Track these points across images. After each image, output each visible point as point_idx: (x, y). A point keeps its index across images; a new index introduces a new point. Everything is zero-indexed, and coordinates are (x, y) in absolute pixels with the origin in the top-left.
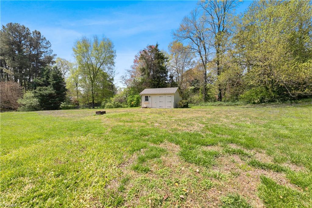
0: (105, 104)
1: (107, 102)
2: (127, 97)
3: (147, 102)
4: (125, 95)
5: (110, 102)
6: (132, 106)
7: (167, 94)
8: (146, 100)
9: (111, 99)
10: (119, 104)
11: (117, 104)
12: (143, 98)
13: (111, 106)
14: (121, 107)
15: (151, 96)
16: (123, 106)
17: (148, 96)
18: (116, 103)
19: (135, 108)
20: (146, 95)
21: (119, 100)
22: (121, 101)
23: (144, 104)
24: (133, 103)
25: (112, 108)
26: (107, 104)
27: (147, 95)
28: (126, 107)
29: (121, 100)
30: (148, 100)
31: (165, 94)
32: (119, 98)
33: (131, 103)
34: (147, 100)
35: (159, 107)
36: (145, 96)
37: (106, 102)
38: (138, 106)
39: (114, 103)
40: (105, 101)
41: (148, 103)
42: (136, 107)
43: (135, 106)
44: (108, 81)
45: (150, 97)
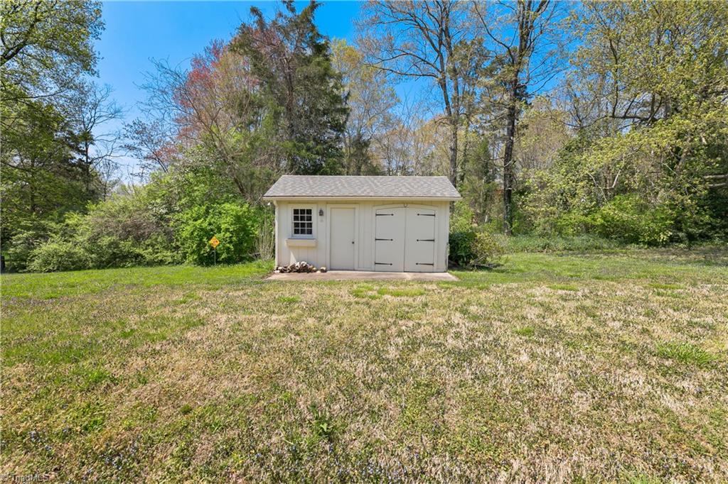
0: (30, 246)
1: (46, 238)
2: (171, 211)
3: (302, 240)
4: (158, 201)
5: (68, 234)
6: (209, 259)
7: (413, 203)
8: (296, 232)
9: (73, 219)
10: (126, 246)
11: (114, 244)
12: (284, 221)
13: (70, 255)
14: (138, 260)
15: (327, 210)
16: (148, 257)
17: (309, 212)
18: (105, 241)
19: (231, 267)
20: (299, 202)
21: (124, 228)
22: (136, 233)
23: (287, 248)
24: (214, 242)
25: (79, 265)
26: (46, 248)
27: (308, 202)
28: (170, 260)
29: (138, 227)
30: (310, 232)
31: (405, 203)
32: (123, 218)
33: (201, 245)
34: (303, 232)
35: (373, 267)
36: (296, 211)
37: (37, 237)
38: (241, 260)
39: (93, 240)
40: (36, 228)
41: (311, 243)
42: (236, 262)
43: (229, 261)
44: (63, 142)
45: (321, 213)
